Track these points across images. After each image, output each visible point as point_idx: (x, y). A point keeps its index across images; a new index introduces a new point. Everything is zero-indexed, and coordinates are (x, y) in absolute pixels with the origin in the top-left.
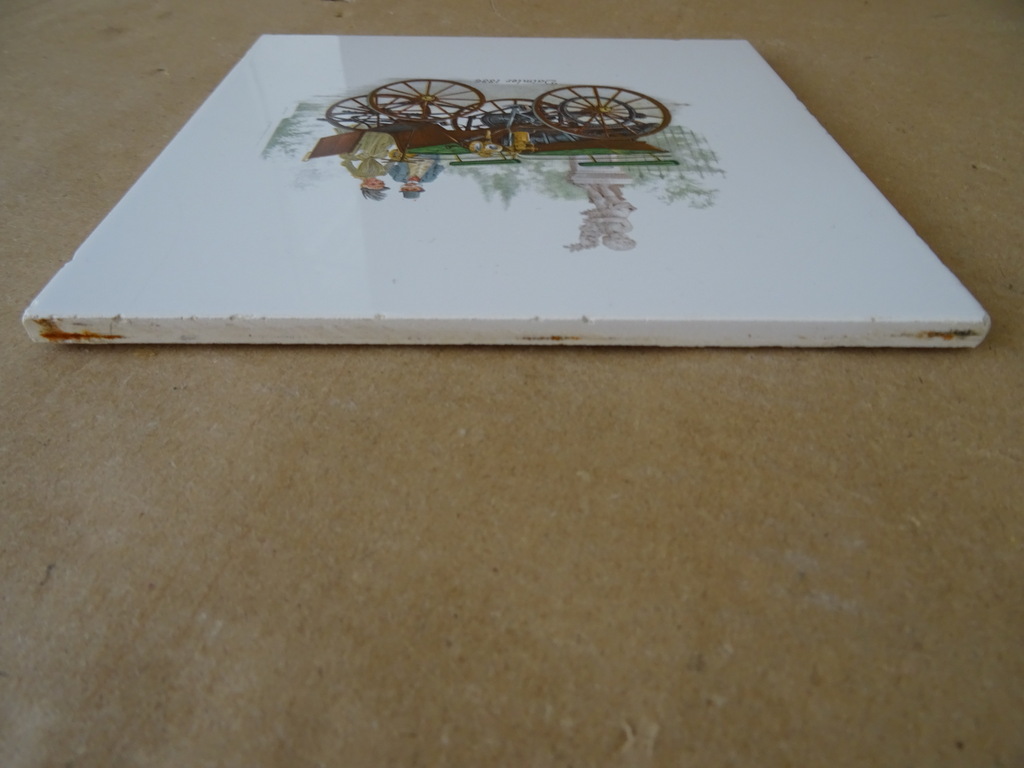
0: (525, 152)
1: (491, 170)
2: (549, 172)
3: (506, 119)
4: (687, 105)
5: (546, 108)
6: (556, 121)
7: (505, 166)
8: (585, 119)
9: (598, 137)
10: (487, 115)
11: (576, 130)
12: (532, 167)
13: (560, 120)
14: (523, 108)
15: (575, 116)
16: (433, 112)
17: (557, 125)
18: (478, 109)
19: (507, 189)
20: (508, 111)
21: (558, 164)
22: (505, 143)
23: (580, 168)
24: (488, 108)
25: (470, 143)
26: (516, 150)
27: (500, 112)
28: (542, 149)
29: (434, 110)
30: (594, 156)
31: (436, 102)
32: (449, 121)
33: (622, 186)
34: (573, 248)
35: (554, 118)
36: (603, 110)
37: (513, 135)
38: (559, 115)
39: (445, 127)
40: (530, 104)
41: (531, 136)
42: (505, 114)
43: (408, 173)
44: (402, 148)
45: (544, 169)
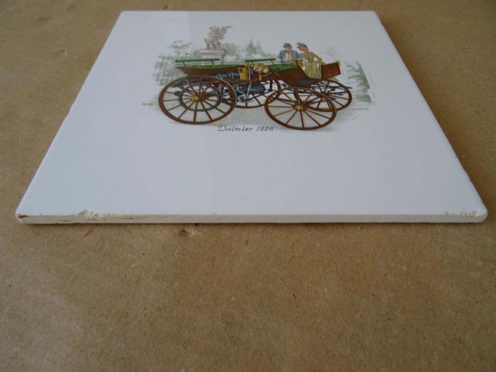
0: (243, 66)
1: (258, 56)
2: (233, 55)
3: (252, 90)
4: (144, 104)
5: (229, 99)
6: (225, 88)
7: (252, 59)
8: (210, 90)
9: (206, 77)
10: (262, 93)
11: (216, 82)
12: (240, 58)
13: (222, 89)
14: (243, 100)
15: (214, 93)
16: (293, 95)
17: (225, 85)
18: (269, 98)
19: (251, 48)
20: (251, 96)
21: (229, 60)
22: (252, 72)
23: (220, 58)
24: (262, 99)
25: (269, 72)
26: (247, 67)
27: (256, 95)
28: (235, 69)
29: (292, 96)
30: (212, 64)
31: (293, 104)
32: (282, 87)
33: (205, 49)
34: (230, 27)
35: (226, 91)
36: (197, 98)
37: (248, 78)
38: (222, 93)
39: (283, 83)
40: (238, 104)
41: (239, 77)
42: (253, 93)
43: (292, 54)
44: (300, 69)
45: (235, 57)
